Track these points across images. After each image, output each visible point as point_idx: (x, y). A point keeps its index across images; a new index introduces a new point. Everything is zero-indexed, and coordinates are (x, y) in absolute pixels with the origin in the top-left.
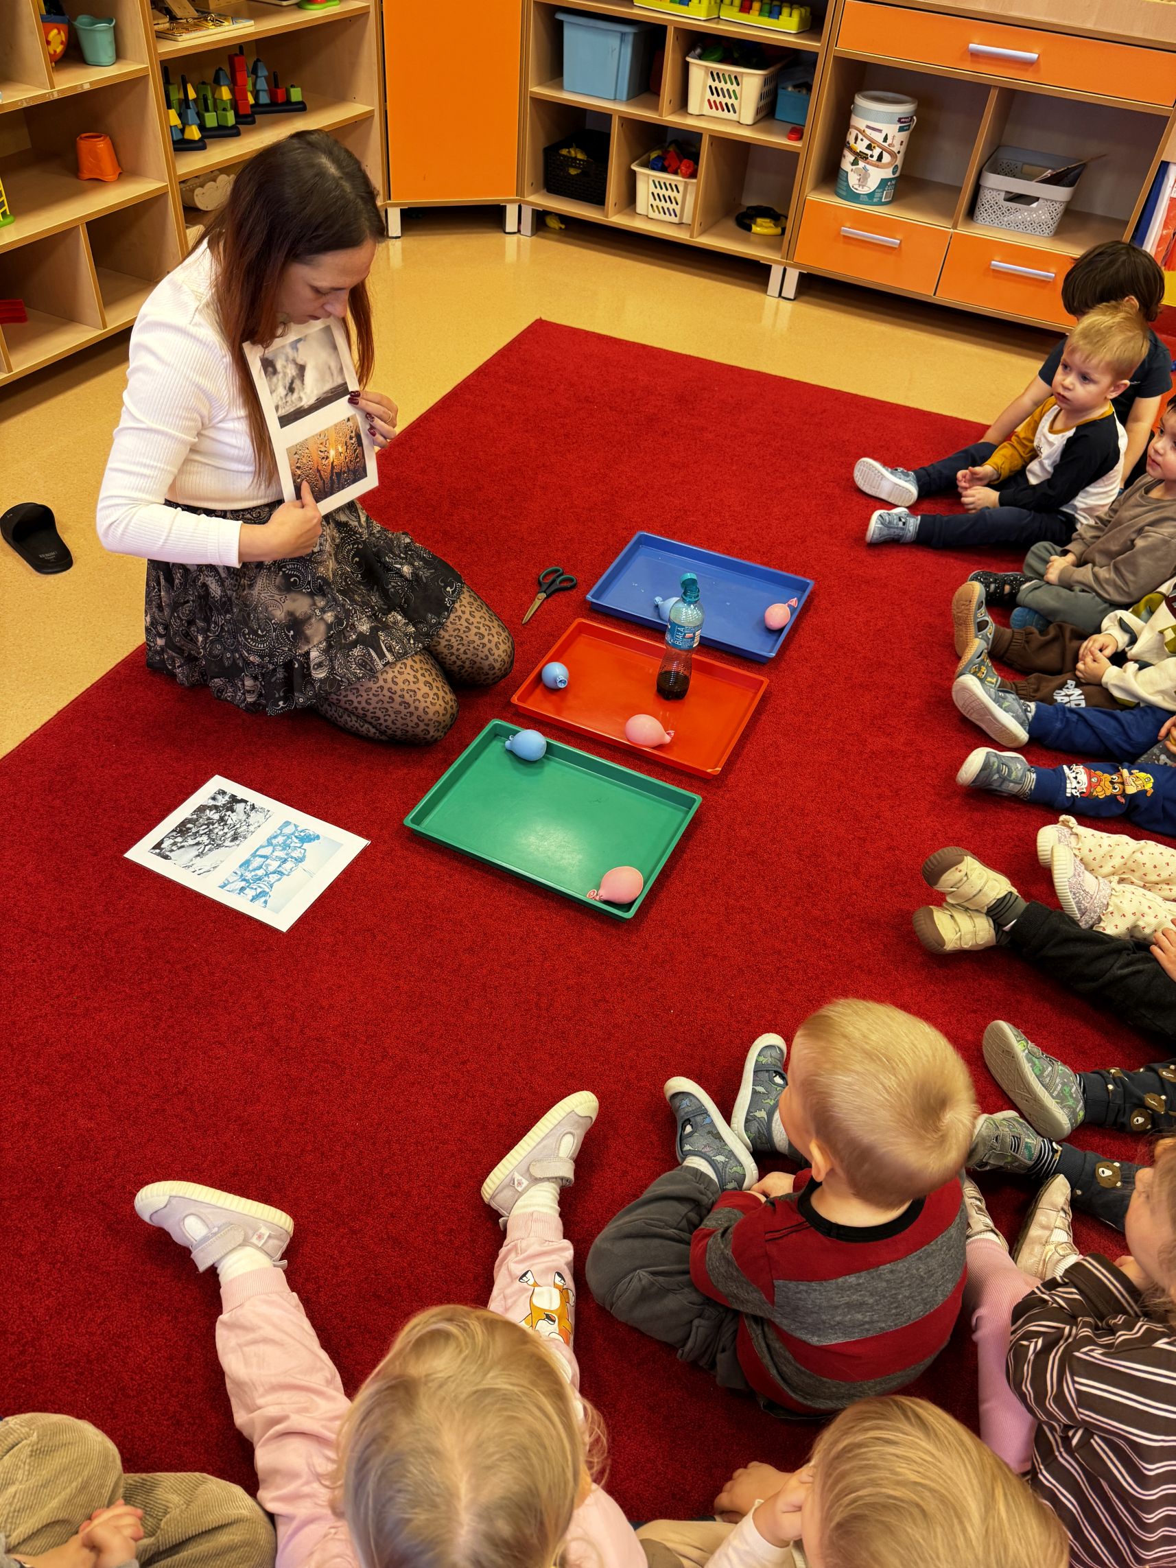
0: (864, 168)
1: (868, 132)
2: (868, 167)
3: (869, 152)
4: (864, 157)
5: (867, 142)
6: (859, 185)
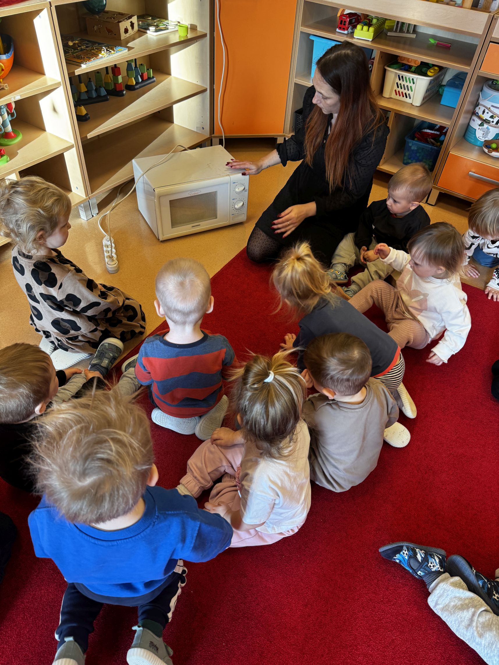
0: (488, 128)
1: (492, 109)
3: (491, 120)
4: (486, 121)
5: (491, 114)
6: (483, 137)
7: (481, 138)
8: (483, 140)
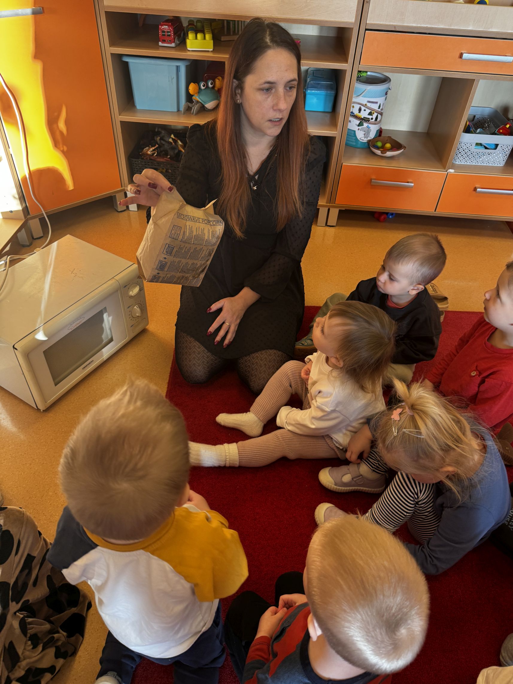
0: (368, 127)
1: (369, 105)
2: (370, 125)
3: (370, 117)
4: (366, 120)
5: (368, 111)
6: (365, 137)
7: (363, 139)
8: (365, 140)
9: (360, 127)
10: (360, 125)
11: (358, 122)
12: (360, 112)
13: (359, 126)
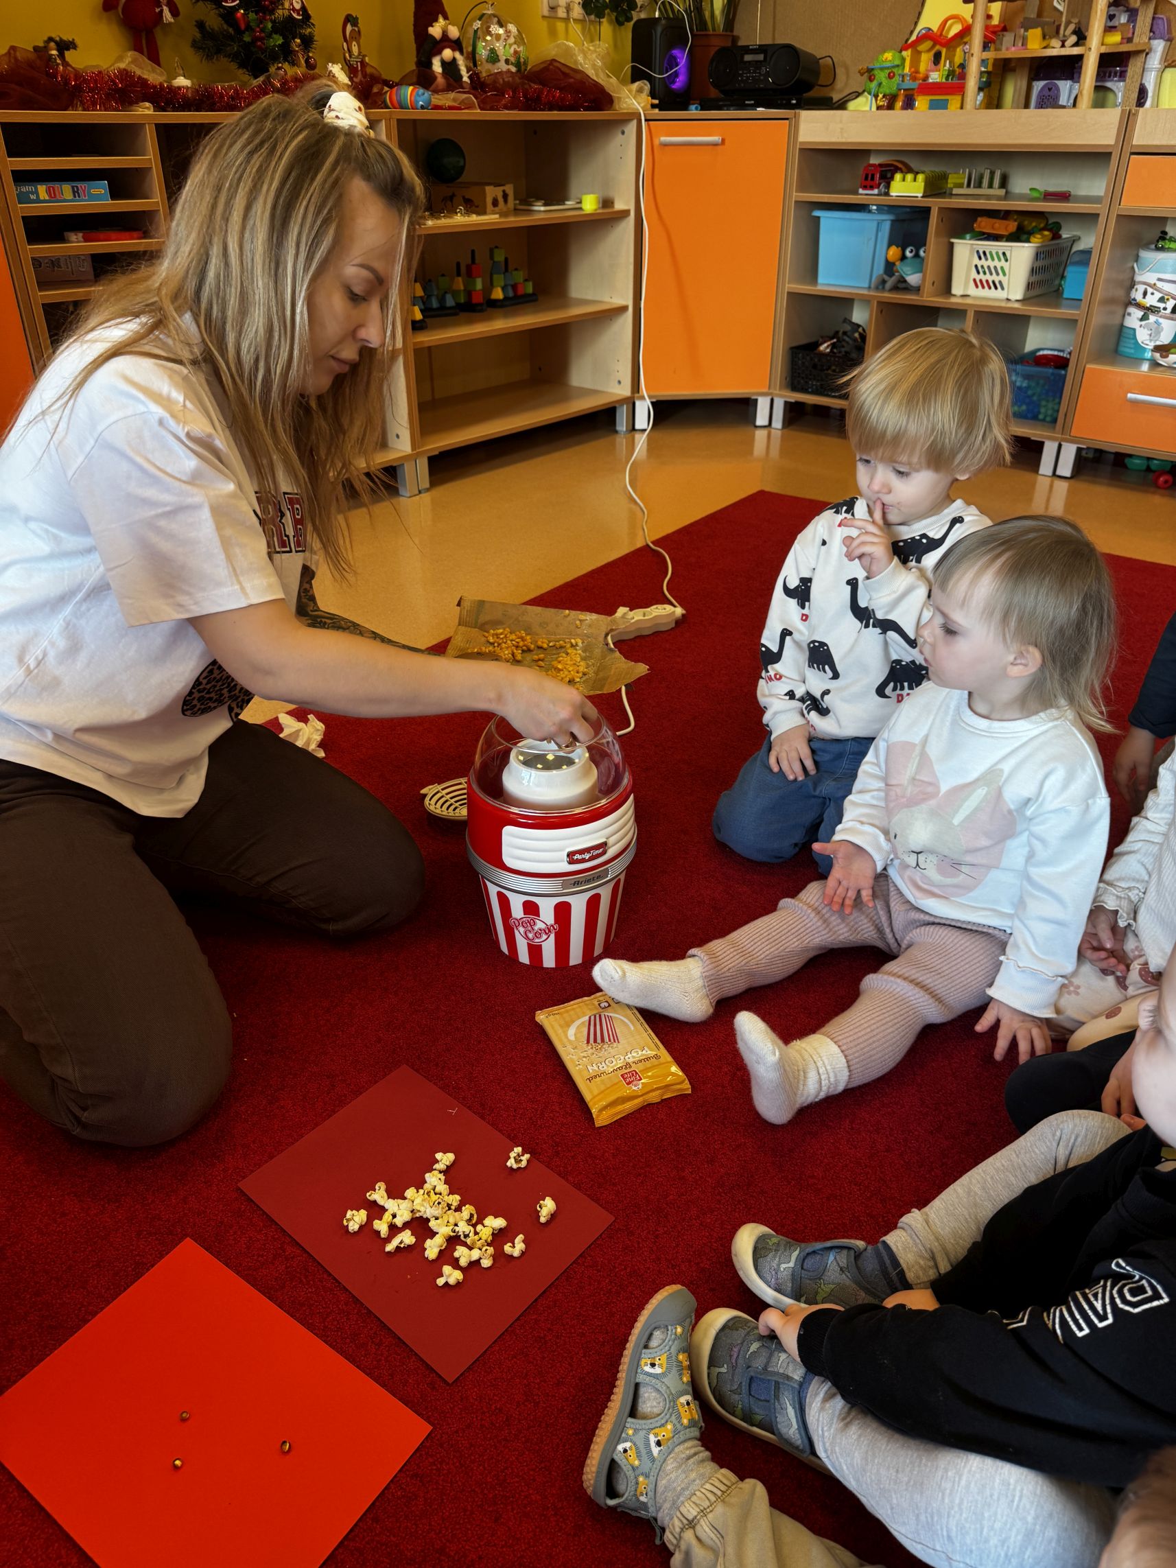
0: (1156, 322)
1: (1159, 284)
2: (1161, 320)
3: (1162, 305)
4: (1152, 310)
5: (1158, 295)
6: (1151, 341)
7: (1148, 342)
8: (1152, 345)
9: (1143, 323)
10: (1144, 318)
11: (1140, 314)
12: (1144, 297)
13: (1141, 320)
